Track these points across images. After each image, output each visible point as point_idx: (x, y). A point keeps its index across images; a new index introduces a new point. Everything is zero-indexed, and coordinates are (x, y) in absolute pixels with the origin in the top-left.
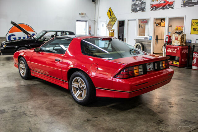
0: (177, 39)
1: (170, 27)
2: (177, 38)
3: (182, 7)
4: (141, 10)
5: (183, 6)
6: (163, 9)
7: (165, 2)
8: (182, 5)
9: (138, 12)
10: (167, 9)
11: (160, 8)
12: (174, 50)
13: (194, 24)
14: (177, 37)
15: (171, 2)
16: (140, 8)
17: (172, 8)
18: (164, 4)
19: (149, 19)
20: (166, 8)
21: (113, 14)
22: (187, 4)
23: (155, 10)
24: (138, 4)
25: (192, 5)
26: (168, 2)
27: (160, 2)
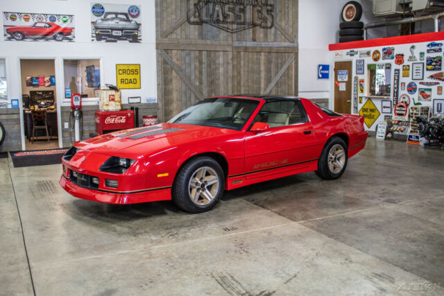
2: (112, 97)
3: (93, 40)
5: (95, 38)
6: (47, 40)
7: (50, 26)
8: (93, 37)
11: (37, 37)
12: (121, 118)
13: (121, 72)
14: (113, 95)
15: (65, 29)
17: (70, 40)
18: (48, 30)
20: (55, 38)
22: (103, 37)
23: (22, 39)
25: (113, 39)
26: (58, 27)
27: (36, 23)
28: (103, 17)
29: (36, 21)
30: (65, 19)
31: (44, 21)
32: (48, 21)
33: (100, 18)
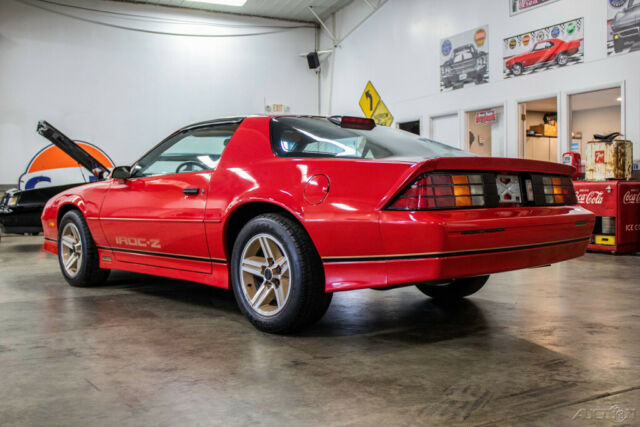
0: (602, 160)
1: (574, 138)
2: (600, 155)
3: (609, 53)
4: (474, 78)
5: (613, 49)
6: (548, 67)
7: (552, 44)
8: (609, 48)
9: (462, 86)
10: (561, 66)
11: (536, 65)
12: (596, 195)
14: (602, 152)
15: (571, 43)
16: (469, 74)
17: (576, 60)
18: (549, 51)
19: (502, 107)
20: (557, 63)
21: (380, 102)
22: (626, 43)
23: (521, 74)
24: (463, 60)
26: (562, 42)
27: (536, 45)
28: (626, 6)
29: (536, 42)
30: (570, 28)
31: (546, 38)
32: (551, 37)
33: (621, 9)
